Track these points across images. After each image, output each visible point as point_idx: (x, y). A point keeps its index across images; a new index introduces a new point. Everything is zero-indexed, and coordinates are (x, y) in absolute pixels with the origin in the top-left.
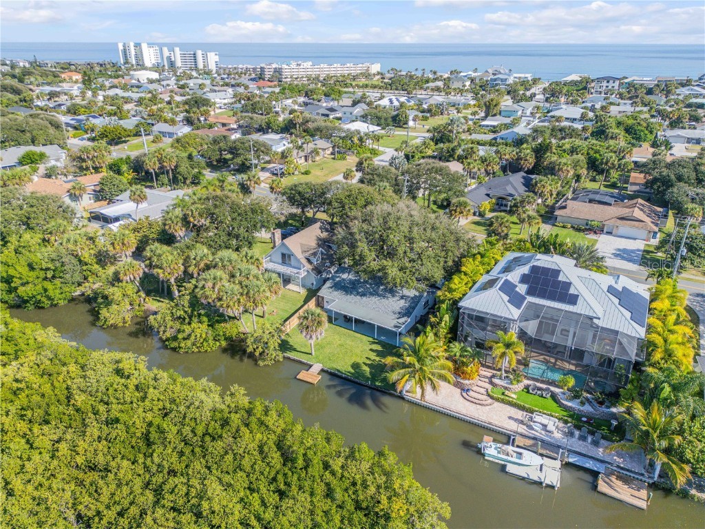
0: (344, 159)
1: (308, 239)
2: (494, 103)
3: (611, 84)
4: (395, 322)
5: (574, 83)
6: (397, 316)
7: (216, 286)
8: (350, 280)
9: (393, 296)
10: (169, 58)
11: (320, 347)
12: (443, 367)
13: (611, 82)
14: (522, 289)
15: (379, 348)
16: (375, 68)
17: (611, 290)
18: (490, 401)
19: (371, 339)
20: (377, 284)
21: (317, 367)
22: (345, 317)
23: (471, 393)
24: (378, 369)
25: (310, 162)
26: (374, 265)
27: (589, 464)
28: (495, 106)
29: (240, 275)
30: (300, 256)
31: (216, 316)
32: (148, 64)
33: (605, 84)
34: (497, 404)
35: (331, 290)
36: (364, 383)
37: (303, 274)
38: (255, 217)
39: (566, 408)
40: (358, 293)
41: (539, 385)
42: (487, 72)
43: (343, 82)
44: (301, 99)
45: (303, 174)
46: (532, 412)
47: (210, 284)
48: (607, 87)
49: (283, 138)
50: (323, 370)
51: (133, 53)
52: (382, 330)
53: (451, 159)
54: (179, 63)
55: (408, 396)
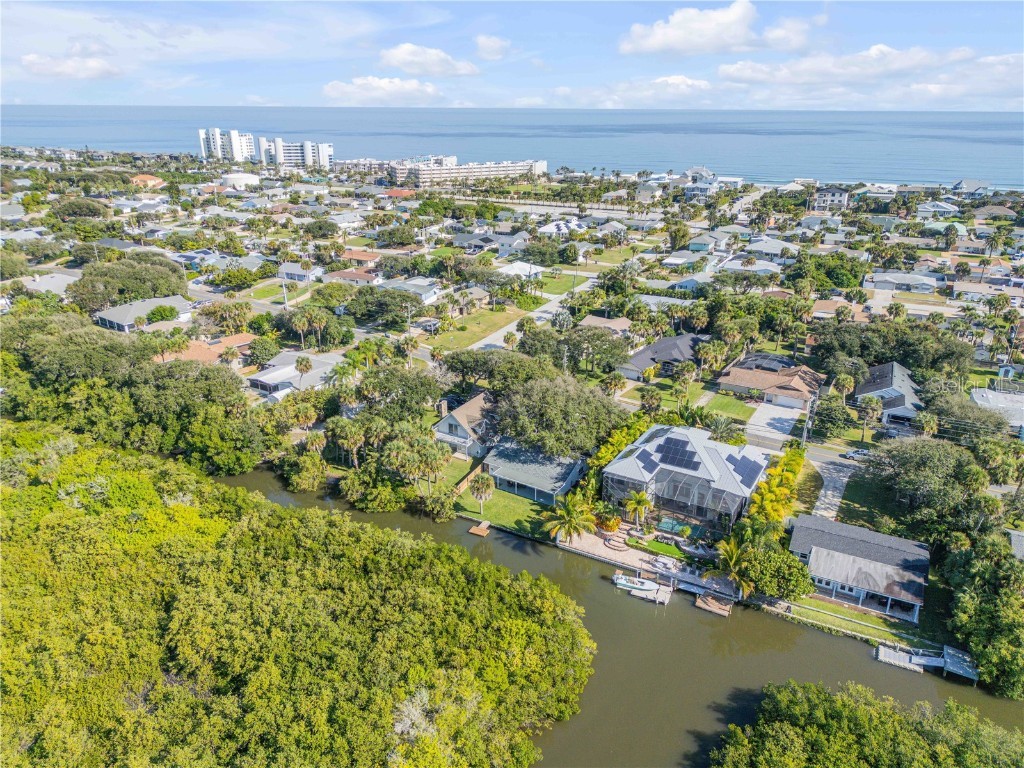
0: (503, 310)
1: (475, 407)
2: (681, 234)
3: (837, 198)
4: (552, 486)
6: (554, 481)
7: (399, 454)
8: (513, 449)
9: (551, 463)
10: (268, 151)
11: (488, 508)
12: (587, 520)
13: (837, 195)
14: (656, 457)
15: (538, 508)
16: (540, 167)
17: (731, 459)
18: (626, 547)
19: (531, 501)
20: (537, 452)
21: (485, 524)
22: (509, 482)
23: (612, 542)
24: (537, 525)
25: (465, 314)
26: (534, 436)
27: (694, 589)
28: (683, 236)
29: (418, 445)
30: (467, 427)
31: (397, 480)
32: (239, 157)
33: (829, 198)
34: (632, 550)
35: (495, 458)
36: (525, 535)
37: (469, 443)
39: (684, 551)
40: (520, 461)
41: (666, 535)
42: (685, 174)
43: (498, 188)
44: (449, 222)
45: (458, 330)
46: (656, 554)
47: (394, 453)
48: (832, 201)
49: (432, 284)
50: (490, 527)
51: (219, 142)
52: (540, 493)
53: (620, 315)
54: (281, 158)
55: (561, 545)
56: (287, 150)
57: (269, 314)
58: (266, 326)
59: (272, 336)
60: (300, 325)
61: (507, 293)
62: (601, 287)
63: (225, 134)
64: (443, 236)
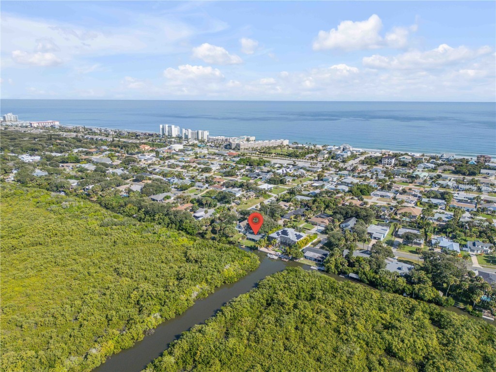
0: (259, 198)
1: (245, 222)
5: (376, 158)
6: (260, 238)
7: (227, 231)
8: (252, 232)
10: (185, 134)
11: (245, 243)
12: (264, 245)
14: (280, 233)
16: (286, 142)
17: (296, 234)
19: (254, 242)
21: (244, 246)
22: (250, 238)
23: (269, 249)
25: (247, 200)
27: (282, 257)
29: (231, 229)
30: (243, 227)
31: (227, 237)
32: (174, 135)
34: (272, 251)
35: (248, 234)
36: (252, 248)
37: (243, 230)
38: (233, 218)
39: (283, 251)
40: (253, 234)
41: (280, 249)
42: (340, 147)
44: (248, 167)
45: (245, 204)
46: (277, 252)
49: (239, 190)
51: (167, 130)
52: (256, 240)
53: (290, 201)
54: (190, 137)
55: (259, 250)
56: (192, 134)
57: (195, 198)
58: (195, 202)
59: (196, 204)
60: (204, 202)
61: (261, 193)
62: (288, 193)
63: (170, 127)
64: (245, 173)
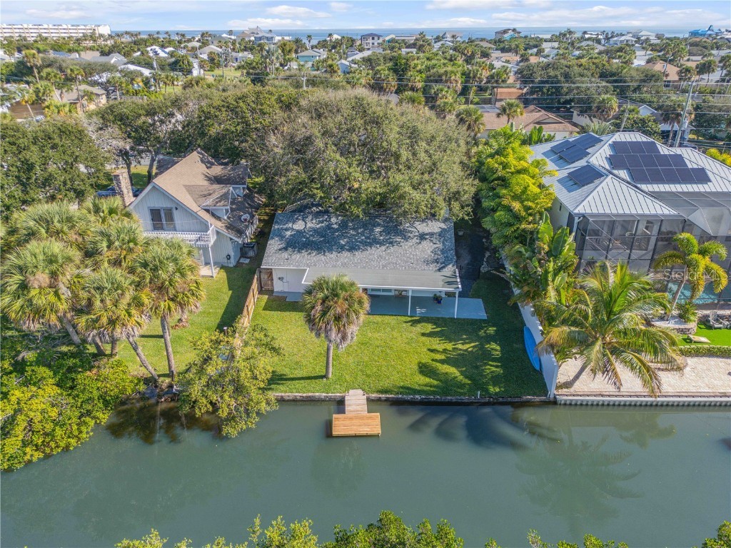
2: (288, 48)
4: (440, 278)
8: (316, 231)
9: (406, 238)
13: (376, 38)
21: (356, 399)
28: (290, 51)
29: (109, 247)
33: (370, 41)
35: (285, 255)
36: (466, 398)
37: (211, 239)
40: (342, 248)
52: (419, 301)
55: (564, 395)
